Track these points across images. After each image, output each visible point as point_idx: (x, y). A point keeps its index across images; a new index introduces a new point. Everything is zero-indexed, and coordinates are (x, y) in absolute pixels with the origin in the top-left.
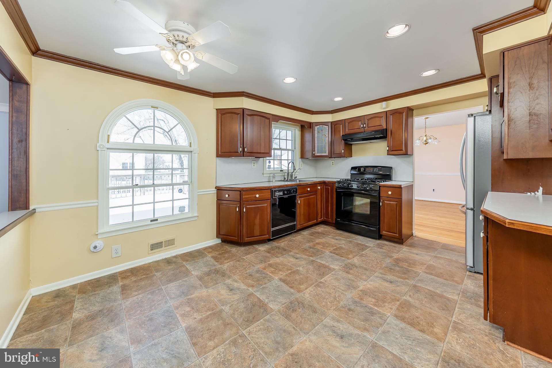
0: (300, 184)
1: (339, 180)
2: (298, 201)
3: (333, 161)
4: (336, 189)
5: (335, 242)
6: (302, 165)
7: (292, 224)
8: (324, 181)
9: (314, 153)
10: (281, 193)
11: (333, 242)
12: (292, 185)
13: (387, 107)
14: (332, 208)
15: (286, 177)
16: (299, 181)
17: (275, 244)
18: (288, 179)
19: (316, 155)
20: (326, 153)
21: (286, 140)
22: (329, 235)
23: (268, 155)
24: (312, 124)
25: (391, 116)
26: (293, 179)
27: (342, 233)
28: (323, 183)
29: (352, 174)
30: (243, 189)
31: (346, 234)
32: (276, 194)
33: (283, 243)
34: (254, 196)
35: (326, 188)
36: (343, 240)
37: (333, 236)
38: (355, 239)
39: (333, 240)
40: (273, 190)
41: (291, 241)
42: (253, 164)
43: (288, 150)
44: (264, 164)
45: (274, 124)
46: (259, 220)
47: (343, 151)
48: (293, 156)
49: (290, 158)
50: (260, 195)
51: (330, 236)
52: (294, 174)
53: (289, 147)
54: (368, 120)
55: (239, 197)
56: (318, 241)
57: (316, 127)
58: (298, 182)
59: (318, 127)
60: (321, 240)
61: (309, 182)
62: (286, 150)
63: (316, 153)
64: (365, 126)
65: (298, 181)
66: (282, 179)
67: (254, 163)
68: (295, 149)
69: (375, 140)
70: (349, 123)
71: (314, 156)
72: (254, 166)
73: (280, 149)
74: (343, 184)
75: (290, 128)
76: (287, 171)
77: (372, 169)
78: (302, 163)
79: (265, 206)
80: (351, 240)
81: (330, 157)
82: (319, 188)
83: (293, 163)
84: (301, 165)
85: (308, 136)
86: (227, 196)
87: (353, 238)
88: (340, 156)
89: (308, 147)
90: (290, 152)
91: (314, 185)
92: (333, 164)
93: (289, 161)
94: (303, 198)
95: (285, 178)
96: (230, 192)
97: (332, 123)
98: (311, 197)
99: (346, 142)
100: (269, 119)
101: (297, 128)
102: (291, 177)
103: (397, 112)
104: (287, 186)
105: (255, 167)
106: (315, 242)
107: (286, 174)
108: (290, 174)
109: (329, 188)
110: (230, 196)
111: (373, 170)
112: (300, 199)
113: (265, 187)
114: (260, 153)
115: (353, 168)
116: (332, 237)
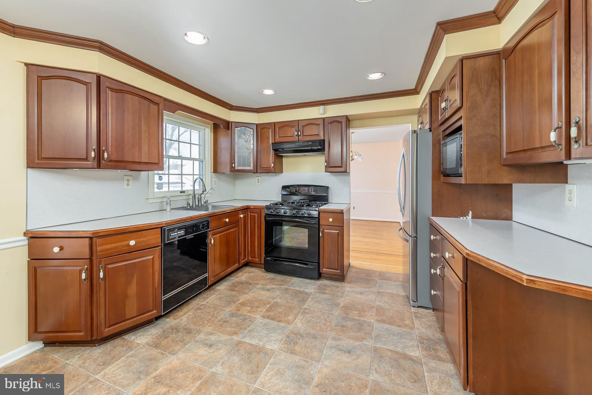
0: (214, 213)
1: (268, 204)
2: (211, 240)
3: (259, 178)
4: (265, 217)
5: (267, 296)
6: (216, 183)
7: (201, 278)
8: (248, 206)
9: (233, 166)
10: (182, 232)
11: (264, 295)
12: (201, 217)
13: (325, 113)
14: (260, 244)
15: (191, 202)
16: (214, 207)
17: (170, 322)
18: (194, 205)
19: (236, 168)
20: (250, 166)
21: (191, 143)
22: (257, 284)
23: (156, 166)
24: (230, 124)
25: (329, 124)
26: (202, 203)
27: (274, 277)
28: (246, 209)
29: (282, 195)
30: (99, 232)
31: (279, 277)
32: (172, 235)
33: (186, 315)
34: (125, 243)
35: (250, 215)
36: (277, 288)
37: (263, 285)
38: (291, 284)
39: (264, 293)
40: (165, 229)
41: (199, 309)
42: (126, 182)
43: (194, 160)
44: (148, 181)
45: (167, 115)
46: (135, 288)
47: (272, 164)
48: (201, 168)
49: (197, 172)
50: (138, 240)
51: (258, 286)
52: (203, 196)
53: (195, 155)
54: (303, 126)
55: (87, 250)
56: (242, 299)
57: (236, 129)
58: (210, 211)
59: (239, 128)
60: (246, 296)
61: (228, 209)
62: (190, 159)
63: (236, 165)
64: (299, 134)
65: (210, 207)
66: (185, 205)
67: (128, 180)
68: (205, 158)
69: (311, 153)
70: (280, 128)
71: (233, 170)
72: (128, 185)
73: (180, 157)
74: (274, 210)
75: (197, 126)
76: (192, 193)
77: (306, 189)
78: (216, 179)
79: (148, 260)
80: (286, 287)
81: (256, 171)
82: (242, 216)
83: (202, 180)
84: (213, 183)
85: (224, 142)
86: (56, 250)
87: (289, 283)
88: (268, 171)
89: (225, 157)
90: (197, 163)
91: (234, 213)
92: (258, 182)
93: (195, 177)
94: (218, 235)
95: (188, 204)
96: (64, 242)
97: (257, 125)
98: (230, 231)
99: (276, 152)
100: (158, 104)
101: (207, 127)
102: (198, 201)
103: (335, 121)
104: (191, 218)
105: (130, 187)
106: (239, 302)
107: (191, 197)
108: (197, 197)
109: (255, 216)
110: (65, 249)
111: (309, 190)
112: (214, 236)
113: (150, 225)
114: (140, 163)
115: (284, 188)
116: (262, 287)
